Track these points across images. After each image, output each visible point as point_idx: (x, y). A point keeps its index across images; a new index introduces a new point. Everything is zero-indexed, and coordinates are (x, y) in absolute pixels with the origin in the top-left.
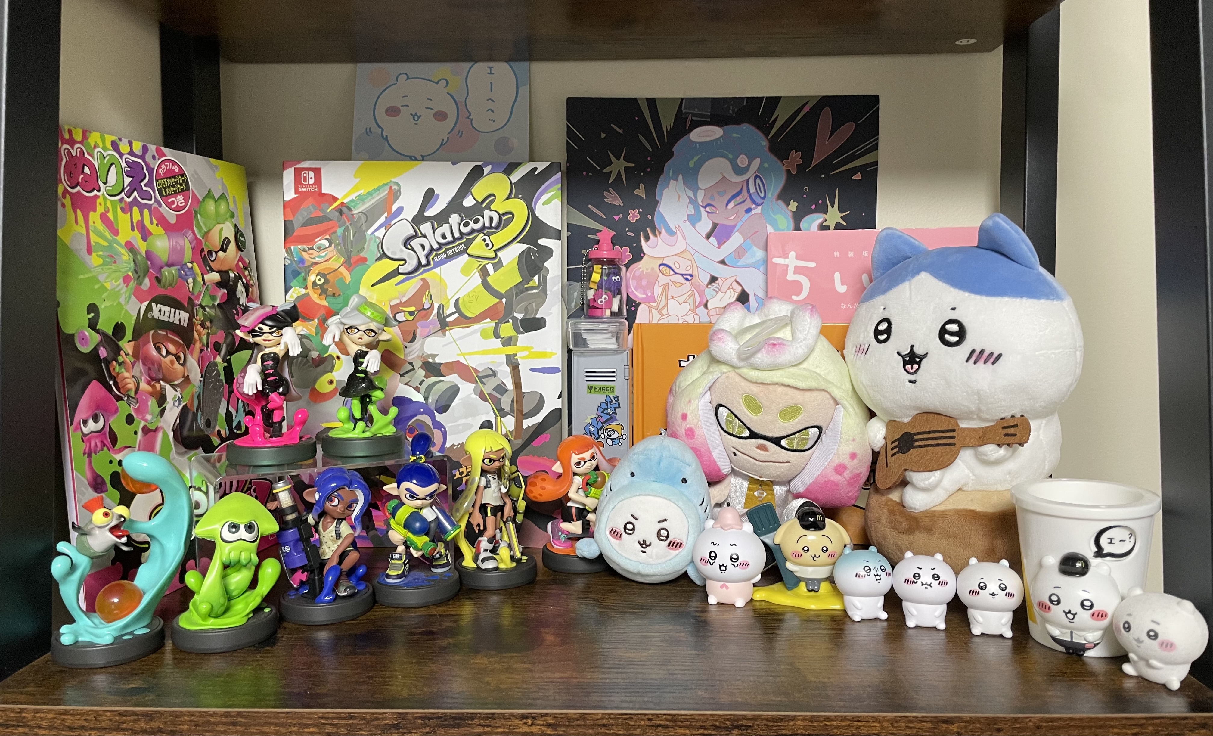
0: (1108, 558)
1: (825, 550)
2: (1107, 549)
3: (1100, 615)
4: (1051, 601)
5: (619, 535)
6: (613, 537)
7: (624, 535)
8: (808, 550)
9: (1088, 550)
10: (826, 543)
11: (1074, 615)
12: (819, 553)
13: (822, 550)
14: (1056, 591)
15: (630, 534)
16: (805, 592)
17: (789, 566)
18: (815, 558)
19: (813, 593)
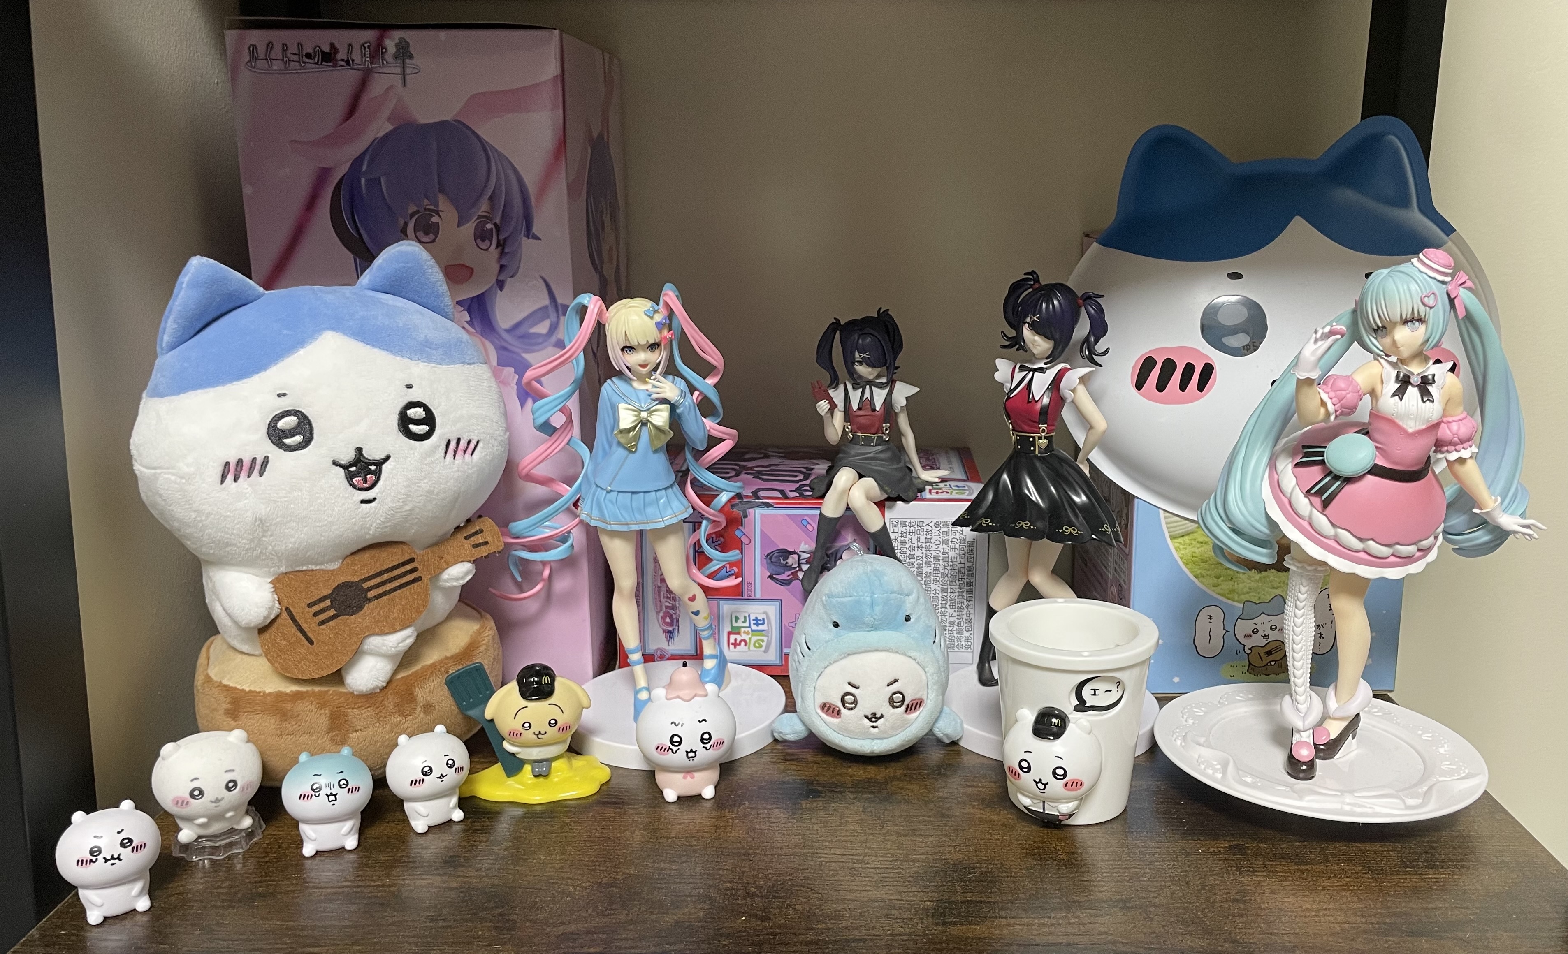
0: (1091, 712)
1: (552, 723)
2: (1090, 701)
3: (1074, 785)
4: (1021, 768)
5: (836, 711)
6: (828, 715)
7: (843, 710)
8: (530, 726)
9: (1067, 704)
10: (555, 713)
11: (1045, 785)
12: (546, 728)
13: (550, 723)
14: (1026, 756)
15: (852, 709)
16: (530, 779)
17: (507, 746)
18: (540, 736)
19: (541, 780)
